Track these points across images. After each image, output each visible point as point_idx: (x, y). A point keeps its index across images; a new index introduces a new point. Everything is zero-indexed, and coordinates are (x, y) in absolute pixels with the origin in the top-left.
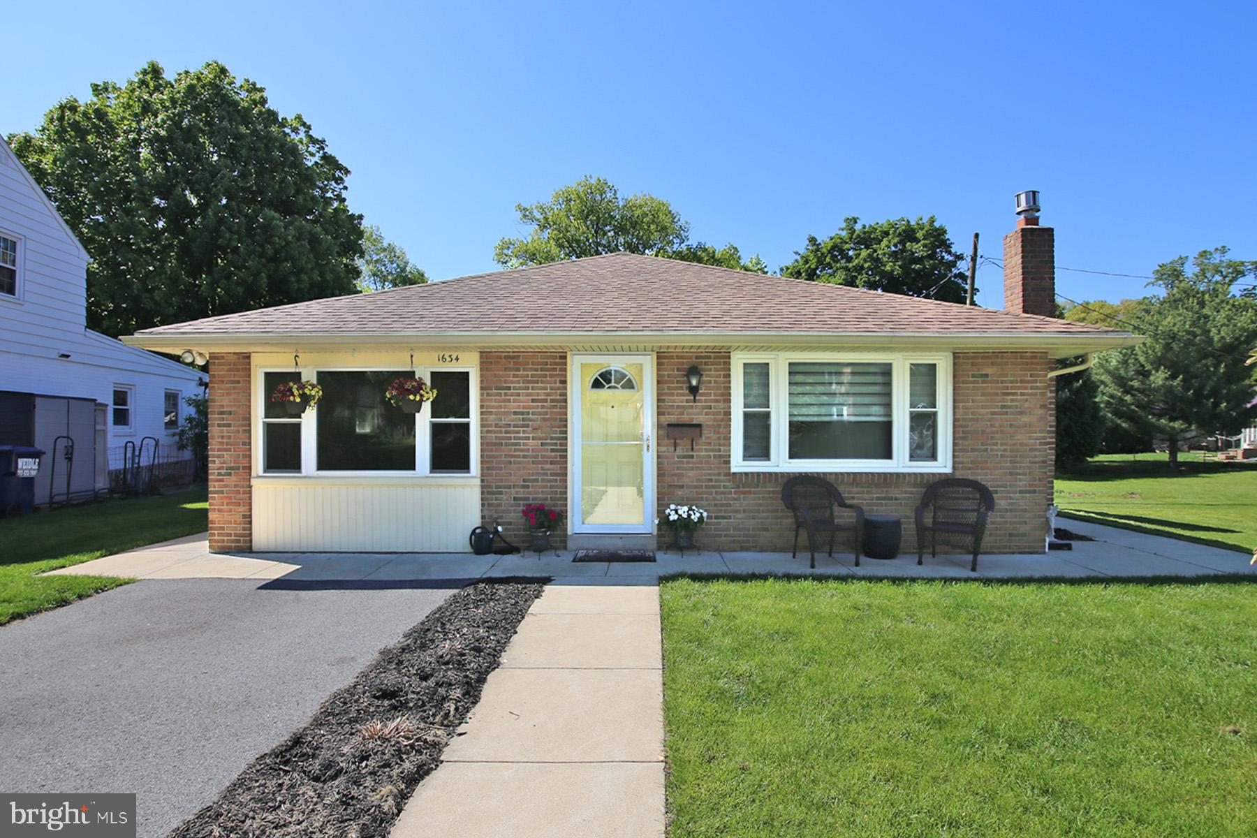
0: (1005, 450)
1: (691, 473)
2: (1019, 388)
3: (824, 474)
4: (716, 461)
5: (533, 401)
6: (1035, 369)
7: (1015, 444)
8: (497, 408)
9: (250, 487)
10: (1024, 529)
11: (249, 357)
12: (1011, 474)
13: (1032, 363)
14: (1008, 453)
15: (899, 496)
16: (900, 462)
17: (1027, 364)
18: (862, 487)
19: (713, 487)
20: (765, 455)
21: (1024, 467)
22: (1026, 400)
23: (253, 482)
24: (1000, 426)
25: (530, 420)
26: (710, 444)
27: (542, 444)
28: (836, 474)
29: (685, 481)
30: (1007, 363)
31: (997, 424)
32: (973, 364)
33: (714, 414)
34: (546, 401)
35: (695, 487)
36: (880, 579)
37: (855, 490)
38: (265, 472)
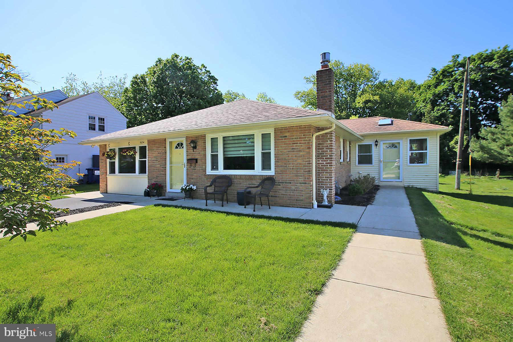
0: (293, 166)
1: (195, 175)
2: (298, 141)
3: (231, 175)
4: (201, 171)
5: (158, 153)
6: (305, 133)
7: (297, 164)
8: (151, 155)
9: (107, 177)
10: (301, 198)
11: (106, 145)
12: (296, 176)
13: (304, 130)
14: (295, 168)
15: (256, 183)
16: (258, 170)
17: (302, 130)
18: (244, 180)
19: (201, 179)
20: (217, 169)
21: (301, 173)
22: (302, 146)
23: (107, 176)
24: (292, 157)
25: (158, 159)
26: (200, 165)
27: (160, 166)
28: (235, 175)
29: (194, 177)
30: (294, 131)
31: (290, 156)
32: (281, 132)
33: (201, 155)
34: (161, 153)
35: (196, 179)
36: (213, 211)
37: (241, 181)
38: (110, 174)
